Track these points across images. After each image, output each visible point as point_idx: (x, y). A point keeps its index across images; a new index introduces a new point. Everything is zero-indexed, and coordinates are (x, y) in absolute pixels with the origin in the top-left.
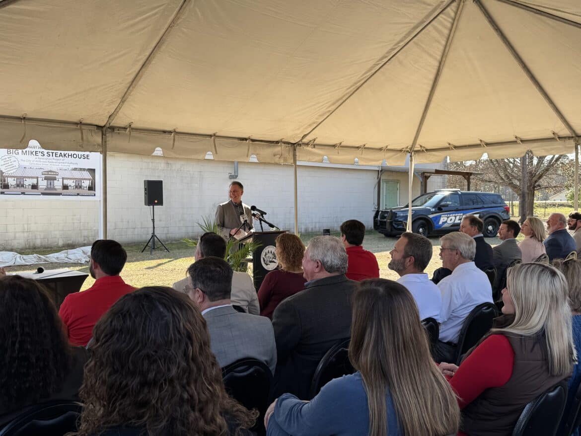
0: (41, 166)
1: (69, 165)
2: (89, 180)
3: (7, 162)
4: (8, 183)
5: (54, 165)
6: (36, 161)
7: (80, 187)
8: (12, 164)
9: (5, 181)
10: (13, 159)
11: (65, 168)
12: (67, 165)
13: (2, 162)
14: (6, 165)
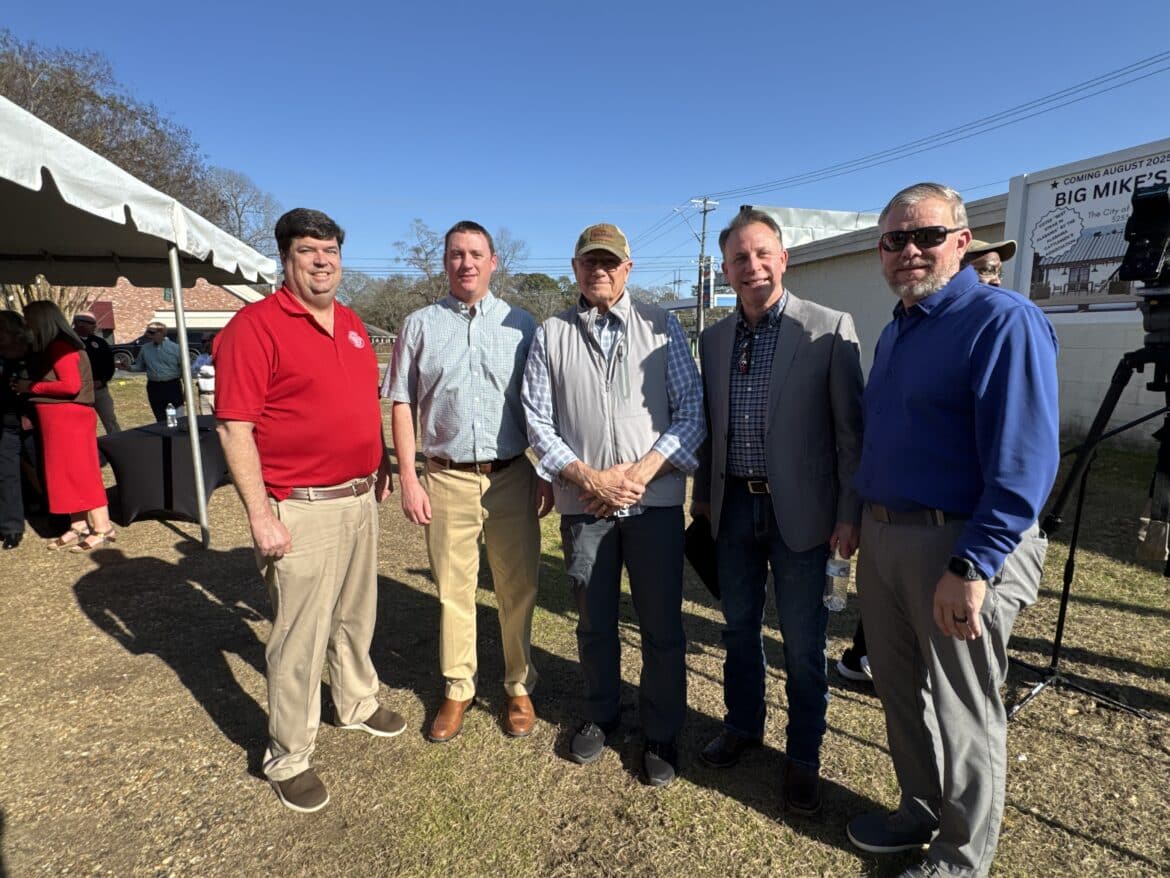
3: (1053, 229)
4: (1048, 283)
8: (1063, 230)
9: (1041, 279)
13: (1040, 232)
14: (1048, 238)
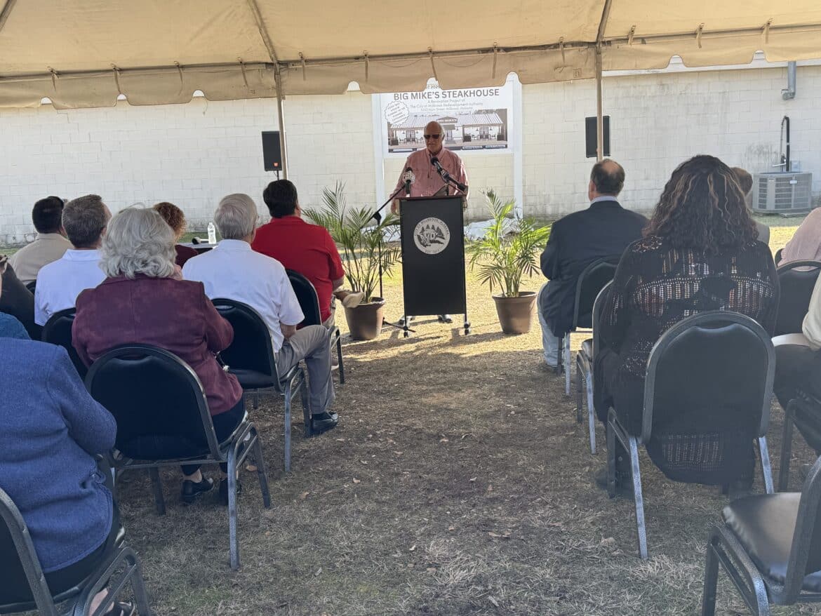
0: (435, 112)
1: (471, 106)
2: (499, 125)
3: (395, 111)
4: (396, 138)
5: (451, 109)
6: (430, 106)
7: (487, 137)
8: (400, 112)
9: (393, 136)
10: (401, 106)
11: (465, 111)
12: (468, 106)
13: (389, 112)
14: (394, 115)
